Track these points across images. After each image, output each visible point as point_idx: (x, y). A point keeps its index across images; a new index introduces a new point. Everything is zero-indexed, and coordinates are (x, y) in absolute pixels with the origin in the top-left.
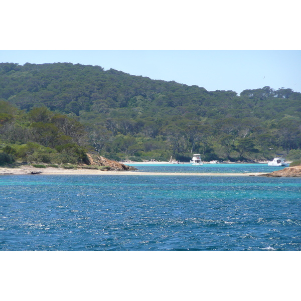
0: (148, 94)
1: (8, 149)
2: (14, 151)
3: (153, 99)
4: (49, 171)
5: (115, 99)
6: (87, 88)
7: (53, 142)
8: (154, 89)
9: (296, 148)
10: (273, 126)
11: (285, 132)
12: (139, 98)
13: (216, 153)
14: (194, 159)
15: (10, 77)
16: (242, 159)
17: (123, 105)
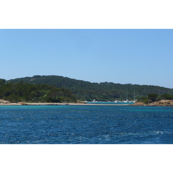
0: (76, 83)
1: (58, 98)
2: (60, 99)
3: (77, 85)
4: (70, 104)
5: (67, 85)
6: (60, 82)
7: (68, 96)
8: (77, 82)
9: (117, 98)
10: (110, 92)
11: (114, 94)
12: (74, 84)
13: (97, 99)
14: (94, 101)
15: (39, 79)
16: (104, 101)
17: (70, 86)
